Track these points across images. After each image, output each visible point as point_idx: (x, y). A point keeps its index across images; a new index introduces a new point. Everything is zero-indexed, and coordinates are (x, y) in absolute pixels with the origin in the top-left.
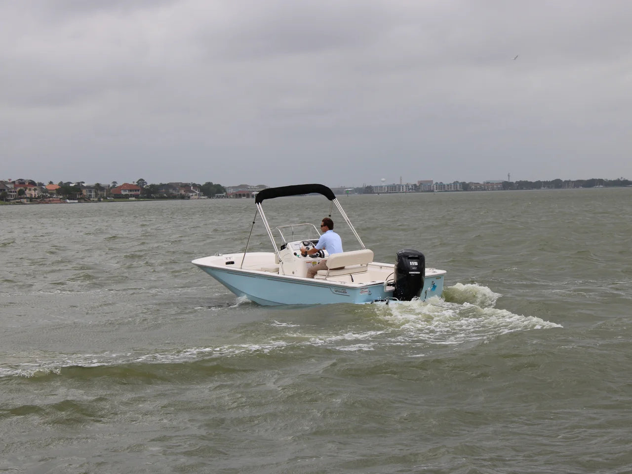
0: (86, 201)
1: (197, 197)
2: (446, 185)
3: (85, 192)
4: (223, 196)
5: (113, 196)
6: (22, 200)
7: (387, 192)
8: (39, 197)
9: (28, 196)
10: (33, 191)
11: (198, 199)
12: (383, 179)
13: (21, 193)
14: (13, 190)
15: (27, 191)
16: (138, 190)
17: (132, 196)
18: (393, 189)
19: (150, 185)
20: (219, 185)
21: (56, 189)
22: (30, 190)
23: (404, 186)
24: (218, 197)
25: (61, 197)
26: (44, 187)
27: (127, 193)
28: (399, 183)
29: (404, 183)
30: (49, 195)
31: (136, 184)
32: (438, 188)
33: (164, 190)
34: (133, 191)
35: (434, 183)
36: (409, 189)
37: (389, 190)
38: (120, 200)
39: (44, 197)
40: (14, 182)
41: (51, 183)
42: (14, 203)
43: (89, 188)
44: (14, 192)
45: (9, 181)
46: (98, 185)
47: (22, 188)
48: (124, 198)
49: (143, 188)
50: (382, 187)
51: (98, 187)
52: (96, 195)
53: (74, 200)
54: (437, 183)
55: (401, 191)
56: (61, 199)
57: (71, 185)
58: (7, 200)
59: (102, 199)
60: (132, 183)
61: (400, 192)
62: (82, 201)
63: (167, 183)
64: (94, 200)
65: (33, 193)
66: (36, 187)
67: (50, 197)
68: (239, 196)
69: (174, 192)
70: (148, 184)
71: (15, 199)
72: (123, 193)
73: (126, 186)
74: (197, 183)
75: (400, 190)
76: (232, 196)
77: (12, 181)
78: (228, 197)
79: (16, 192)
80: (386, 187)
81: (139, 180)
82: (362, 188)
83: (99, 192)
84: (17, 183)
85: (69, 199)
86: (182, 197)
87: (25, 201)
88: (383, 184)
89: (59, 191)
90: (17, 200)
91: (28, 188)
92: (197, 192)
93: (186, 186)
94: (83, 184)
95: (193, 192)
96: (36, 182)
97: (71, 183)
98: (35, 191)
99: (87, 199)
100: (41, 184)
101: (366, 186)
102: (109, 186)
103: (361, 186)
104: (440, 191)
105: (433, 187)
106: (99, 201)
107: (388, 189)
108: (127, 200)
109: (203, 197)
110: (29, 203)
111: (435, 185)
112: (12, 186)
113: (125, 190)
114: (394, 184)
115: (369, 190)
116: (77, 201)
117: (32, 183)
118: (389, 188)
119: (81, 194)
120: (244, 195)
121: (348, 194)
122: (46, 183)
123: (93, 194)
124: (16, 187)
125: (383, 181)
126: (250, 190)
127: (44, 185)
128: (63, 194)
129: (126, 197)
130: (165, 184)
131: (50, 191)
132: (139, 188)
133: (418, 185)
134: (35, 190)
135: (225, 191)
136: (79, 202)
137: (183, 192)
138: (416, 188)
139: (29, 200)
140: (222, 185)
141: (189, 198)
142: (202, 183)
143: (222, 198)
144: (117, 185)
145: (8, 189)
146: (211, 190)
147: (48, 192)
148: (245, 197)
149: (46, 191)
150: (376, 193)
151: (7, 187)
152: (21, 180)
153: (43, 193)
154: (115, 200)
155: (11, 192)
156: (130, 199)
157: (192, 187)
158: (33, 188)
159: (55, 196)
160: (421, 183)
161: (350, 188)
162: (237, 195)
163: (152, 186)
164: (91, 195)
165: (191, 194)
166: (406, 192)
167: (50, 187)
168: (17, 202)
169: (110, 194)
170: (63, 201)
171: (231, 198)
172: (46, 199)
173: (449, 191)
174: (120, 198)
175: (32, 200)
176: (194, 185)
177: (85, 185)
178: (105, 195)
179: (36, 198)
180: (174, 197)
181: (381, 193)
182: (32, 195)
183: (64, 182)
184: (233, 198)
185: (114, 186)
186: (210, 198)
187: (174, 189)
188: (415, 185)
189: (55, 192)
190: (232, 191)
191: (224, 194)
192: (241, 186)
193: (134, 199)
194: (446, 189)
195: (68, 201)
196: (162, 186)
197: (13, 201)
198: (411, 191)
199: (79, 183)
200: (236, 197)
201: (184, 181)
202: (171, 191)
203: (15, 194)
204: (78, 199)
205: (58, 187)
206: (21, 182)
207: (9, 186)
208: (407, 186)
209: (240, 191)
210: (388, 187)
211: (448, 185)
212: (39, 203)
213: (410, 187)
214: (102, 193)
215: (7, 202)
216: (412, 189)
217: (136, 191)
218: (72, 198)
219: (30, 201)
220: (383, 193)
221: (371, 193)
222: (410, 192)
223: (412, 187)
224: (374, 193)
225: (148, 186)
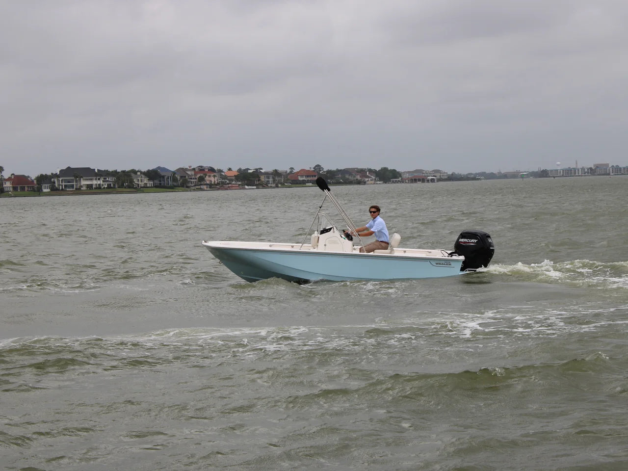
0: (264, 187)
1: (373, 182)
2: (622, 169)
3: (263, 178)
4: (399, 181)
5: (291, 181)
6: (202, 186)
7: (563, 176)
8: (218, 184)
9: (208, 182)
10: (213, 178)
11: (374, 184)
12: (559, 163)
13: (201, 179)
14: (193, 177)
15: (207, 178)
16: (315, 176)
17: (308, 182)
18: (569, 172)
19: (327, 171)
20: (394, 170)
21: (235, 176)
22: (210, 176)
23: (580, 170)
24: (393, 182)
25: (240, 183)
26: (223, 174)
27: (304, 178)
28: (575, 167)
29: (579, 166)
30: (228, 182)
31: (312, 169)
32: (614, 171)
33: (340, 176)
34: (310, 176)
35: (610, 166)
36: (585, 173)
37: (565, 173)
38: (297, 185)
39: (223, 183)
40: (194, 169)
41: (230, 169)
42: (194, 189)
43: (267, 174)
44: (194, 179)
45: (189, 168)
46: (276, 171)
47: (202, 175)
48: (300, 184)
49: (319, 173)
50: (557, 170)
51: (276, 173)
52: (274, 181)
53: (252, 186)
54: (613, 166)
55: (577, 174)
56: (239, 185)
57: (250, 171)
58: (188, 187)
59: (280, 185)
60: (309, 169)
61: (576, 176)
62: (260, 187)
63: (343, 169)
64: (271, 186)
65: (212, 179)
66: (215, 174)
67: (228, 184)
68: (414, 180)
69: (350, 178)
70: (325, 170)
71: (195, 186)
72: (300, 179)
73: (303, 172)
74: (373, 168)
75: (575, 173)
76: (407, 181)
77: (192, 168)
78: (403, 182)
79: (196, 179)
80: (562, 171)
81: (316, 166)
82: (537, 172)
83: (277, 178)
84: (197, 170)
85: (248, 185)
86: (359, 183)
87: (205, 187)
88: (559, 168)
89: (237, 178)
90: (197, 187)
91: (208, 174)
92: (373, 177)
93: (362, 172)
94: (261, 170)
95: (369, 177)
96: (216, 169)
97: (250, 170)
98: (214, 178)
99: (265, 185)
100: (220, 171)
101: (542, 170)
102: (287, 171)
103: (536, 170)
104: (615, 175)
105: (610, 170)
106: (277, 187)
107: (563, 172)
108: (304, 185)
109: (378, 182)
110: (209, 189)
111: (611, 169)
112: (193, 173)
113: (302, 176)
114: (569, 168)
115: (544, 174)
116: (255, 187)
117: (212, 170)
118: (565, 171)
119: (259, 180)
120: (419, 180)
121: (523, 178)
122: (225, 170)
123: (271, 180)
124: (196, 174)
125: (558, 165)
126: (425, 175)
127: (224, 172)
128: (241, 180)
129: (303, 183)
130: (341, 170)
131: (228, 178)
132: (316, 174)
133: (593, 168)
134: (214, 176)
135: (401, 176)
136: (256, 189)
137: (358, 177)
138: (592, 171)
139: (209, 186)
140: (398, 170)
141: (365, 183)
142: (378, 169)
143: (398, 183)
144: (294, 171)
145: (189, 175)
146: (386, 176)
147: (227, 179)
148: (421, 182)
149: (225, 177)
150: (552, 177)
151: (187, 173)
152: (201, 167)
153: (223, 179)
154: (292, 185)
155: (192, 179)
156: (307, 184)
157: (368, 173)
158: (213, 175)
159: (233, 183)
160: (597, 166)
161: (525, 172)
162: (412, 180)
163: (329, 172)
164: (269, 181)
165: (366, 179)
166: (582, 176)
167: (229, 174)
168: (197, 189)
169: (288, 179)
170: (241, 187)
171: (406, 183)
172: (225, 186)
173: (625, 174)
174: (297, 183)
175: (212, 186)
176: (370, 171)
177: (263, 171)
178: (283, 181)
179: (216, 185)
180: (350, 183)
181: (556, 177)
182: (211, 181)
183: (243, 168)
184: (408, 183)
185: (291, 172)
186: (386, 183)
187: (350, 174)
188: (591, 169)
189: (234, 178)
190: (407, 176)
191: (400, 179)
192: (417, 171)
193: (311, 184)
194: (622, 172)
195: (246, 187)
196: (338, 171)
197: (193, 188)
198: (586, 174)
199: (257, 169)
200: (412, 182)
201: (360, 167)
202: (347, 176)
203: (195, 180)
204: (255, 185)
205: (237, 174)
206: (201, 169)
207: (189, 173)
208: (583, 169)
209: (414, 176)
210: (563, 171)
211: (624, 168)
212: (218, 189)
213: (586, 170)
214: (280, 179)
215: (187, 189)
216: (588, 173)
217: (313, 177)
218: (250, 184)
219: (210, 188)
220: (559, 176)
221: (546, 177)
222: (585, 176)
223: (588, 170)
224: (550, 177)
225: (324, 172)
